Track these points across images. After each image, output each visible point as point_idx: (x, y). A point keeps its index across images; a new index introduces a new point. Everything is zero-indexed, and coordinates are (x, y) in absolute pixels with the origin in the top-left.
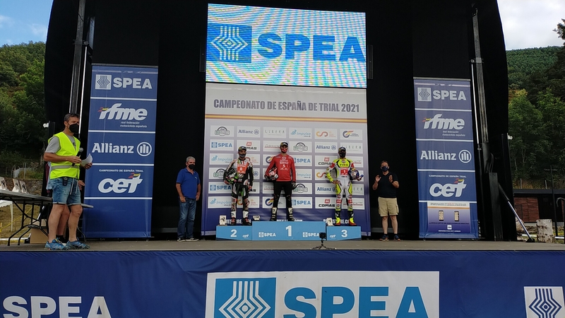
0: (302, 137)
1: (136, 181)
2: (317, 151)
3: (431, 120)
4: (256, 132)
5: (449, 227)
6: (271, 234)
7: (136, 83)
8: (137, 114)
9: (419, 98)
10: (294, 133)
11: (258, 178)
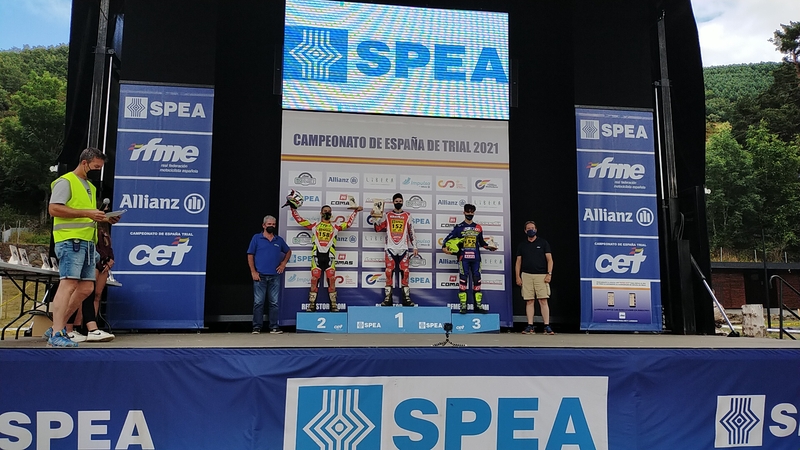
0: (418, 188)
1: (182, 249)
2: (439, 207)
3: (599, 166)
4: (354, 181)
5: (622, 315)
6: (374, 325)
7: (182, 110)
8: (185, 154)
9: (583, 135)
10: (406, 182)
11: (355, 244)
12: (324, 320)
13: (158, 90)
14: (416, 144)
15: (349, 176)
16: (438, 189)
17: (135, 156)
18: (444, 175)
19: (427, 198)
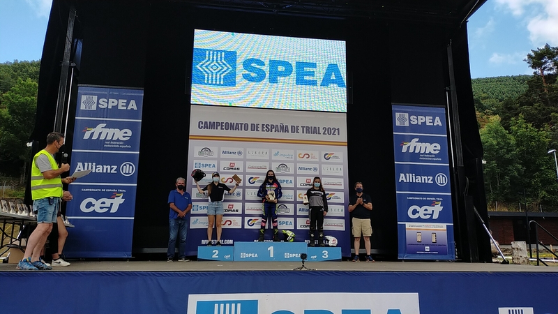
0: (285, 159)
1: (118, 201)
2: (299, 172)
3: (409, 144)
4: (240, 153)
5: (427, 249)
6: (253, 255)
7: (121, 104)
8: (122, 135)
9: (398, 123)
10: (277, 154)
11: (240, 198)
12: (217, 252)
13: (105, 90)
14: (284, 129)
15: (236, 150)
16: (298, 159)
17: (87, 136)
18: (302, 150)
19: (291, 166)
